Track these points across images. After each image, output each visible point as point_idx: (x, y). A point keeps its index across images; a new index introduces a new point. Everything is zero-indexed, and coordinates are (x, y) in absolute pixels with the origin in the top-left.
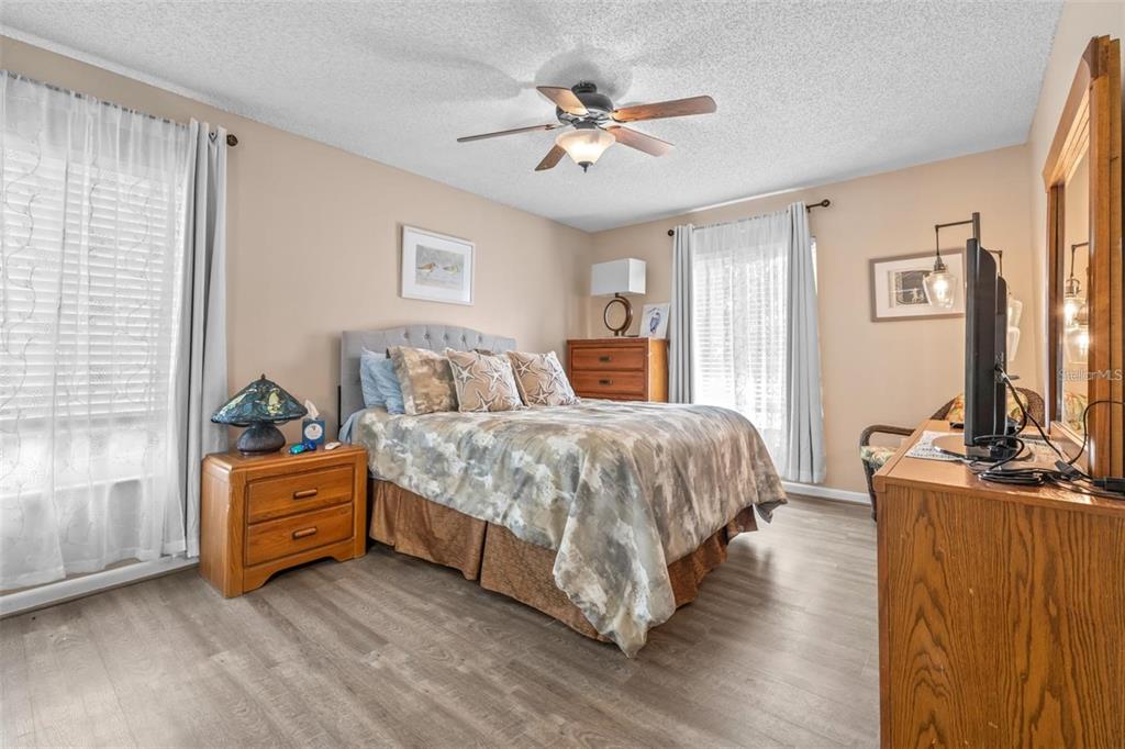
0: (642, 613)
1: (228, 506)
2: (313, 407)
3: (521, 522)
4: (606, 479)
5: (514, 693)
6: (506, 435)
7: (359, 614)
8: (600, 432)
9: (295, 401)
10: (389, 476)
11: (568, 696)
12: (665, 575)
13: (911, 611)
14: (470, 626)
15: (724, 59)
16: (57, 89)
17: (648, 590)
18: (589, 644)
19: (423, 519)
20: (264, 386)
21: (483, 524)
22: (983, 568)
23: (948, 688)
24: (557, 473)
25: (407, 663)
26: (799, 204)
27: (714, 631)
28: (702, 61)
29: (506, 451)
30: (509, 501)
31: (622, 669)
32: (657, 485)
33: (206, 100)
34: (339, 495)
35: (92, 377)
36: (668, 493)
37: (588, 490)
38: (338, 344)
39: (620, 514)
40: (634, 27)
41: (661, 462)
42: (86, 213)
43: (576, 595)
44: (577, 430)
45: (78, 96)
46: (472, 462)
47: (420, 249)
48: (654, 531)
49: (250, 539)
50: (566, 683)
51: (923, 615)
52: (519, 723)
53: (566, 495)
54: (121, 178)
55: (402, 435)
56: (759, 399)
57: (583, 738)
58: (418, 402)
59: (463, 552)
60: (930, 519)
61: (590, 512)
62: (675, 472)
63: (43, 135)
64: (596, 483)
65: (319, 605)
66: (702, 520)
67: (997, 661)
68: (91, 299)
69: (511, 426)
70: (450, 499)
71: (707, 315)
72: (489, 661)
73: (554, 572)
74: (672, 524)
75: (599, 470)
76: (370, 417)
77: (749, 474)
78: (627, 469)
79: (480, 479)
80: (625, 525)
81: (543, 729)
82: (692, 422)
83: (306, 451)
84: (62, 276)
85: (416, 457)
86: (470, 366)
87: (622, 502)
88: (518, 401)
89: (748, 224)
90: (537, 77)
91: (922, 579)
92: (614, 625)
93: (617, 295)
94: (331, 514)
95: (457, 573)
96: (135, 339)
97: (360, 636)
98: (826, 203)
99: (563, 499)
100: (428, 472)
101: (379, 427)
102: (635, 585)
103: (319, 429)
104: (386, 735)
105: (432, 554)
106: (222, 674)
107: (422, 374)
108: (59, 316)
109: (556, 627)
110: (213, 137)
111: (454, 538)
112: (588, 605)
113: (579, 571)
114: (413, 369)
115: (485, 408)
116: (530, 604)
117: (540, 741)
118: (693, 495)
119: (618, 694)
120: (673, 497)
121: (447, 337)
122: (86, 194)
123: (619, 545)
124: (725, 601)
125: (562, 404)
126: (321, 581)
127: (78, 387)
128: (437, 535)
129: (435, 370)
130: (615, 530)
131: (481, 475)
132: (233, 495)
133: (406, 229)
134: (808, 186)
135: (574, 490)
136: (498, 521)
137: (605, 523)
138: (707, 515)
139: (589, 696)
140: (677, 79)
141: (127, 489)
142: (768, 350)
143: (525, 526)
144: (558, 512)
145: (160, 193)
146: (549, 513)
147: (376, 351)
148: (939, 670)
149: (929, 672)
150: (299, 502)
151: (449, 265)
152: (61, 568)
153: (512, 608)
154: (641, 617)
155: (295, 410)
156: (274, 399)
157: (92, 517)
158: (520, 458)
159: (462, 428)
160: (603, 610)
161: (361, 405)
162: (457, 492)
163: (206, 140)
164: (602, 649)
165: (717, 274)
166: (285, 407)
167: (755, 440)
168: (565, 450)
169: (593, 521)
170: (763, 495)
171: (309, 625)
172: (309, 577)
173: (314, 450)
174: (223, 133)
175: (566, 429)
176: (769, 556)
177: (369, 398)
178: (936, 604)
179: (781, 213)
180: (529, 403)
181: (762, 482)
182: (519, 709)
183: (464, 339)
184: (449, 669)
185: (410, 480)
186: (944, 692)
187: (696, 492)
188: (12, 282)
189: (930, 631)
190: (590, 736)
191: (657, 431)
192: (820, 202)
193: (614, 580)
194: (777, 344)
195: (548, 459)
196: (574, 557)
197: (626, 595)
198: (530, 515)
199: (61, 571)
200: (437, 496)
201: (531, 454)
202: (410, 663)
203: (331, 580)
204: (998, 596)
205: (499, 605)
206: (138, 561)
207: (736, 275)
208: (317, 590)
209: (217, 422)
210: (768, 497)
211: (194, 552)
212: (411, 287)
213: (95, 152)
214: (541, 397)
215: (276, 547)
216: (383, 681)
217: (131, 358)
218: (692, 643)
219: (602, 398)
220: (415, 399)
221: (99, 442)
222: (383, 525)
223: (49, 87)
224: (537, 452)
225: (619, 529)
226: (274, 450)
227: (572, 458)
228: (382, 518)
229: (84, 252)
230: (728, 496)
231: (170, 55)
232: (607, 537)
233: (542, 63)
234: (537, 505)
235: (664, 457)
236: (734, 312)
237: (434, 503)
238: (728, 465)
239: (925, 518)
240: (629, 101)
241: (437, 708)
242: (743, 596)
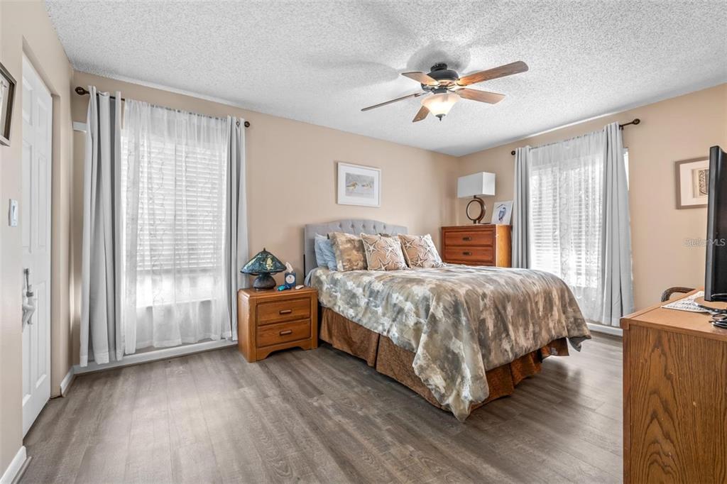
0: (466, 395)
1: (248, 316)
2: (290, 266)
3: (397, 335)
4: (445, 312)
5: (387, 430)
6: (389, 284)
7: (310, 377)
8: (444, 284)
9: (280, 262)
10: (329, 305)
11: (418, 436)
12: (483, 374)
13: (647, 413)
14: (368, 392)
15: (535, 33)
16: (170, 109)
17: (470, 382)
18: (437, 411)
19: (347, 330)
20: (265, 253)
21: (377, 335)
22: (704, 388)
23: (675, 469)
24: (417, 308)
25: (332, 406)
26: (613, 124)
27: (522, 415)
28: (519, 37)
29: (389, 294)
30: (390, 323)
31: (455, 428)
32: (481, 318)
33: (234, 104)
34: (302, 314)
35: (189, 249)
36: (490, 324)
37: (435, 318)
38: (304, 231)
39: (454, 333)
40: (466, 24)
41: (485, 304)
42: (184, 169)
43: (427, 380)
44: (430, 282)
45: (179, 111)
46: (371, 299)
47: (348, 175)
48: (476, 346)
49: (259, 333)
50: (418, 429)
51: (656, 417)
52: (387, 446)
53: (422, 320)
54: (198, 150)
55: (335, 282)
56: (580, 266)
57: (423, 460)
58: (344, 264)
59: (367, 350)
60: (663, 350)
61: (436, 331)
62: (496, 311)
63: (166, 133)
64: (440, 314)
65: (291, 371)
66: (517, 343)
67: (715, 455)
68: (188, 211)
69: (393, 279)
70: (360, 320)
71: (540, 208)
72: (376, 411)
73: (413, 365)
74: (493, 344)
75: (442, 307)
76: (319, 272)
77: (559, 315)
78: (460, 307)
79: (376, 309)
80: (458, 341)
81: (401, 451)
82: (513, 279)
83: (285, 289)
84: (176, 201)
85: (342, 295)
86: (374, 243)
87: (456, 327)
88: (404, 264)
89: (571, 143)
90: (408, 65)
91: (655, 392)
92: (450, 400)
93: (475, 197)
94: (299, 324)
95: (365, 362)
96: (206, 230)
97: (309, 388)
98: (637, 122)
99: (421, 323)
100: (348, 304)
101: (323, 278)
102: (463, 378)
103: (293, 277)
104: (316, 439)
105: (351, 350)
106: (244, 398)
107: (347, 248)
108: (175, 220)
109: (417, 398)
110: (238, 124)
111: (362, 342)
112: (434, 387)
113: (428, 366)
114: (342, 245)
115: (383, 268)
116: (403, 383)
117: (397, 457)
118: (510, 327)
119: (449, 441)
120: (494, 327)
121: (364, 226)
122: (184, 159)
123: (454, 354)
124: (535, 398)
125: (433, 267)
126: (293, 359)
127: (184, 254)
128: (354, 340)
129: (355, 246)
130: (451, 344)
131: (376, 306)
132: (250, 310)
133: (339, 164)
134: (621, 110)
135: (427, 318)
136: (385, 334)
137: (445, 339)
138: (522, 340)
139: (431, 439)
140: (502, 52)
141: (206, 304)
142: (586, 232)
143: (398, 338)
144: (417, 330)
145: (215, 156)
146: (412, 331)
147: (323, 235)
148: (668, 456)
149: (661, 458)
150: (284, 316)
151: (365, 184)
152: (180, 340)
153: (393, 385)
154: (466, 398)
155: (280, 267)
156: (269, 261)
157: (191, 316)
158: (397, 298)
159: (366, 279)
160: (443, 391)
161: (315, 266)
162: (363, 315)
163: (235, 125)
164: (444, 415)
165: (547, 180)
166: (275, 265)
167: (566, 295)
168: (422, 293)
169: (438, 337)
170: (572, 331)
171: (286, 380)
172: (288, 356)
173: (290, 289)
174: (242, 121)
175: (424, 282)
176: (578, 373)
177: (319, 262)
178: (666, 410)
179: (598, 132)
180: (411, 266)
181: (571, 323)
182: (388, 438)
183: (374, 227)
184: (353, 412)
185: (339, 308)
186: (672, 471)
187: (513, 325)
188: (157, 204)
189: (661, 427)
190: (428, 460)
191: (484, 285)
192: (632, 121)
193: (450, 374)
194: (594, 227)
195: (412, 299)
196: (425, 358)
197: (457, 383)
198: (401, 331)
199: (179, 341)
200: (353, 317)
201: (402, 296)
202: (333, 406)
203: (298, 359)
204: (715, 409)
205: (387, 383)
206: (212, 340)
207: (562, 179)
208: (292, 363)
209: (243, 273)
210: (575, 333)
211: (235, 338)
212: (343, 198)
213: (187, 138)
214: (419, 262)
215: (272, 338)
216: (318, 412)
217: (205, 240)
218: (504, 420)
219: (460, 264)
220: (343, 262)
221: (193, 281)
222: (327, 332)
223: (167, 109)
224: (406, 294)
225: (454, 343)
226: (271, 288)
227: (426, 299)
228: (326, 328)
229: (184, 188)
230: (541, 330)
231: (216, 84)
232: (446, 347)
233: (410, 56)
234: (405, 325)
235: (487, 301)
236: (560, 206)
237: (352, 321)
238: (541, 309)
239: (659, 350)
240: (471, 70)
241: (344, 431)
242: (549, 396)
